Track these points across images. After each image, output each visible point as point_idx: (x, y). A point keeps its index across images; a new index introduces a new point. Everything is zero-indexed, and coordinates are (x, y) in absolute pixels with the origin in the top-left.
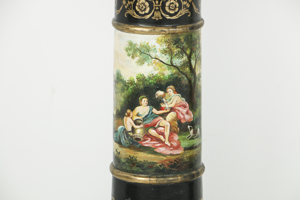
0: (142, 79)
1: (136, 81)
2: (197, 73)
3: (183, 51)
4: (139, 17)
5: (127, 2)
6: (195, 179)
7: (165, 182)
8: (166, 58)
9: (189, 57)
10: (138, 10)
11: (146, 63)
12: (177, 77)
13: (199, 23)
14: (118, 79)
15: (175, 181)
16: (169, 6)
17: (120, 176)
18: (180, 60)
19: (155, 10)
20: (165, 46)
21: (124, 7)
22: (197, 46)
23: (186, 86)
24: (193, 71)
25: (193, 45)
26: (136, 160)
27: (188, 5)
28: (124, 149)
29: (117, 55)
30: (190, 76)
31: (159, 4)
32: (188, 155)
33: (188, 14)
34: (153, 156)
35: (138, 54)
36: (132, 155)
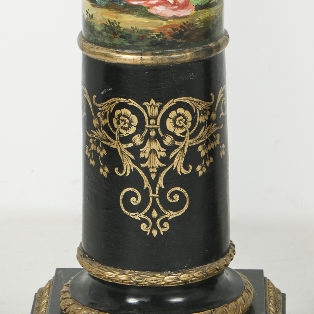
6: (213, 55)
7: (166, 61)
15: (182, 60)
17: (94, 53)
26: (118, 27)
28: (99, 10)
32: (202, 18)
34: (146, 20)
36: (112, 19)
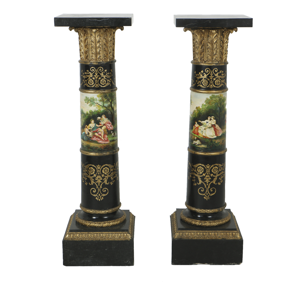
0: (91, 112)
1: (89, 113)
2: (115, 109)
3: (108, 100)
4: (90, 87)
5: (84, 81)
6: (115, 153)
7: (102, 155)
8: (101, 103)
9: (111, 103)
10: (89, 84)
11: (93, 106)
12: (106, 111)
13: (115, 89)
14: (82, 113)
15: (106, 155)
16: (102, 82)
17: (84, 153)
18: (107, 104)
19: (96, 83)
20: (100, 98)
21: (83, 82)
22: (115, 98)
23: (110, 115)
24: (113, 109)
25: (113, 98)
26: (90, 146)
27: (110, 82)
28: (85, 142)
29: (81, 102)
30: (111, 111)
31: (98, 81)
32: (112, 144)
33: (110, 85)
34: (97, 144)
35: (90, 102)
36: (88, 144)
